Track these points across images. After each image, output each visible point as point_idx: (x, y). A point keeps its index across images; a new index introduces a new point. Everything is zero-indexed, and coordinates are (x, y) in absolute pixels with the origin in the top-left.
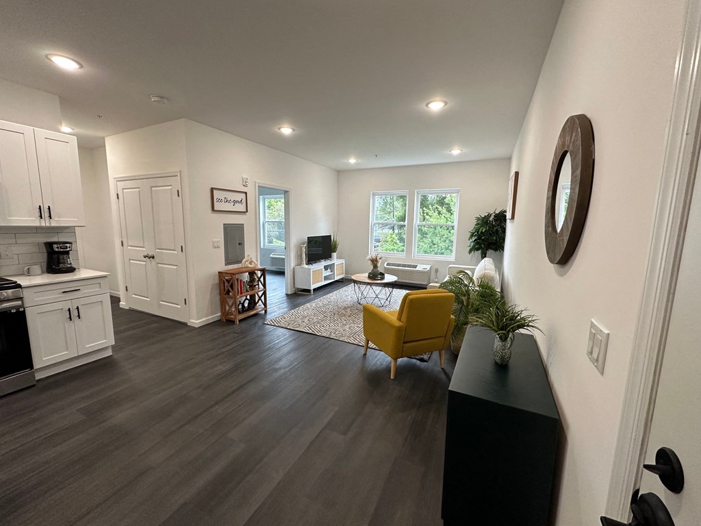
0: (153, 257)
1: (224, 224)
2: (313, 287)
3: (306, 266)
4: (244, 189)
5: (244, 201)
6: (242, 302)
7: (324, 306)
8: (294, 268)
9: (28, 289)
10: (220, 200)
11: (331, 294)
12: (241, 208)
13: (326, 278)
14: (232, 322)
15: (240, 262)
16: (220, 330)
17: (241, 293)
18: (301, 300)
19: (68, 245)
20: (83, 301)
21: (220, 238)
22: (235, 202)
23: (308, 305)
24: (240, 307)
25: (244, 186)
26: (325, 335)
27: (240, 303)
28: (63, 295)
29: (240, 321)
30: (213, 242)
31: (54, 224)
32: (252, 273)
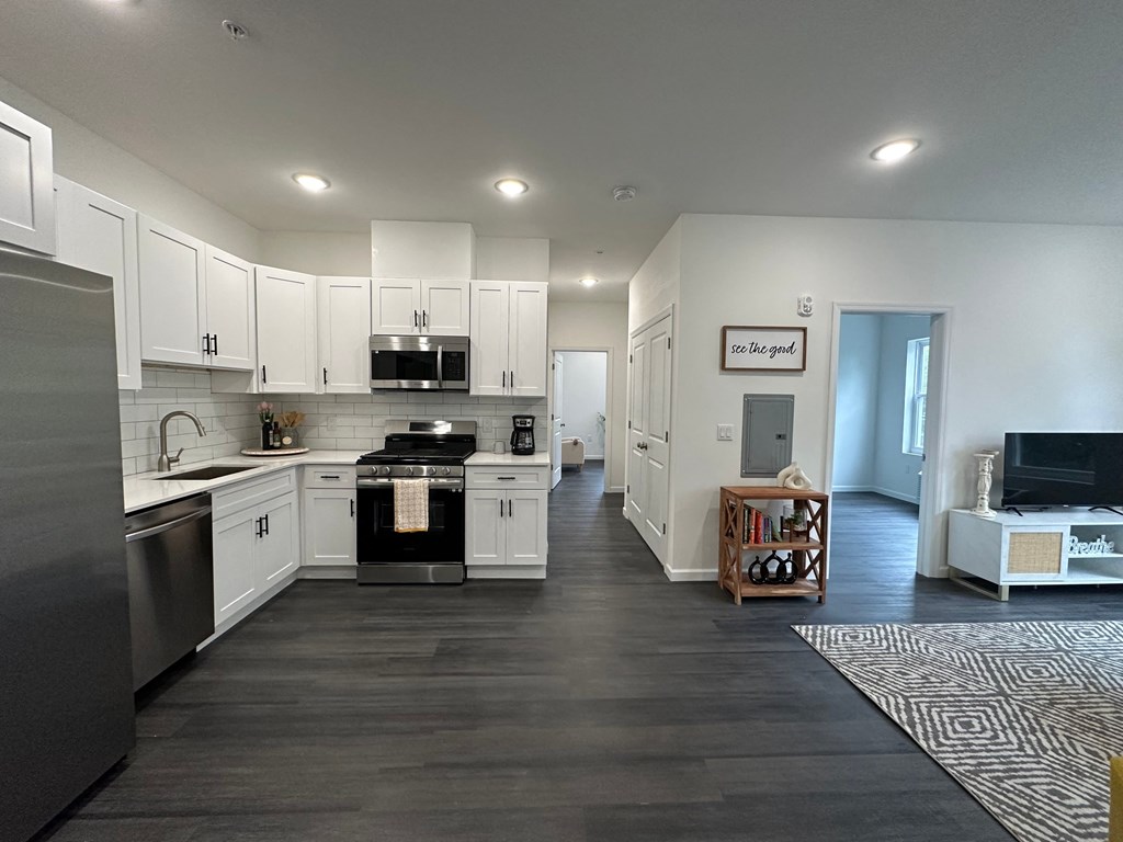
0: (646, 447)
1: (745, 396)
2: (1007, 579)
3: (992, 515)
4: (802, 322)
5: (799, 347)
6: (762, 560)
7: (1025, 654)
8: (947, 515)
9: (472, 468)
10: (739, 349)
11: (1088, 625)
12: (792, 361)
13: (1076, 565)
14: (729, 595)
15: (774, 474)
16: (699, 604)
17: (756, 541)
18: (955, 603)
19: (528, 420)
20: (518, 494)
21: (735, 423)
22: (775, 350)
23: (963, 629)
24: (756, 570)
25: (802, 315)
26: (947, 759)
27: (757, 562)
28: (500, 481)
29: (744, 599)
30: (719, 430)
31: (515, 394)
32: (801, 504)
